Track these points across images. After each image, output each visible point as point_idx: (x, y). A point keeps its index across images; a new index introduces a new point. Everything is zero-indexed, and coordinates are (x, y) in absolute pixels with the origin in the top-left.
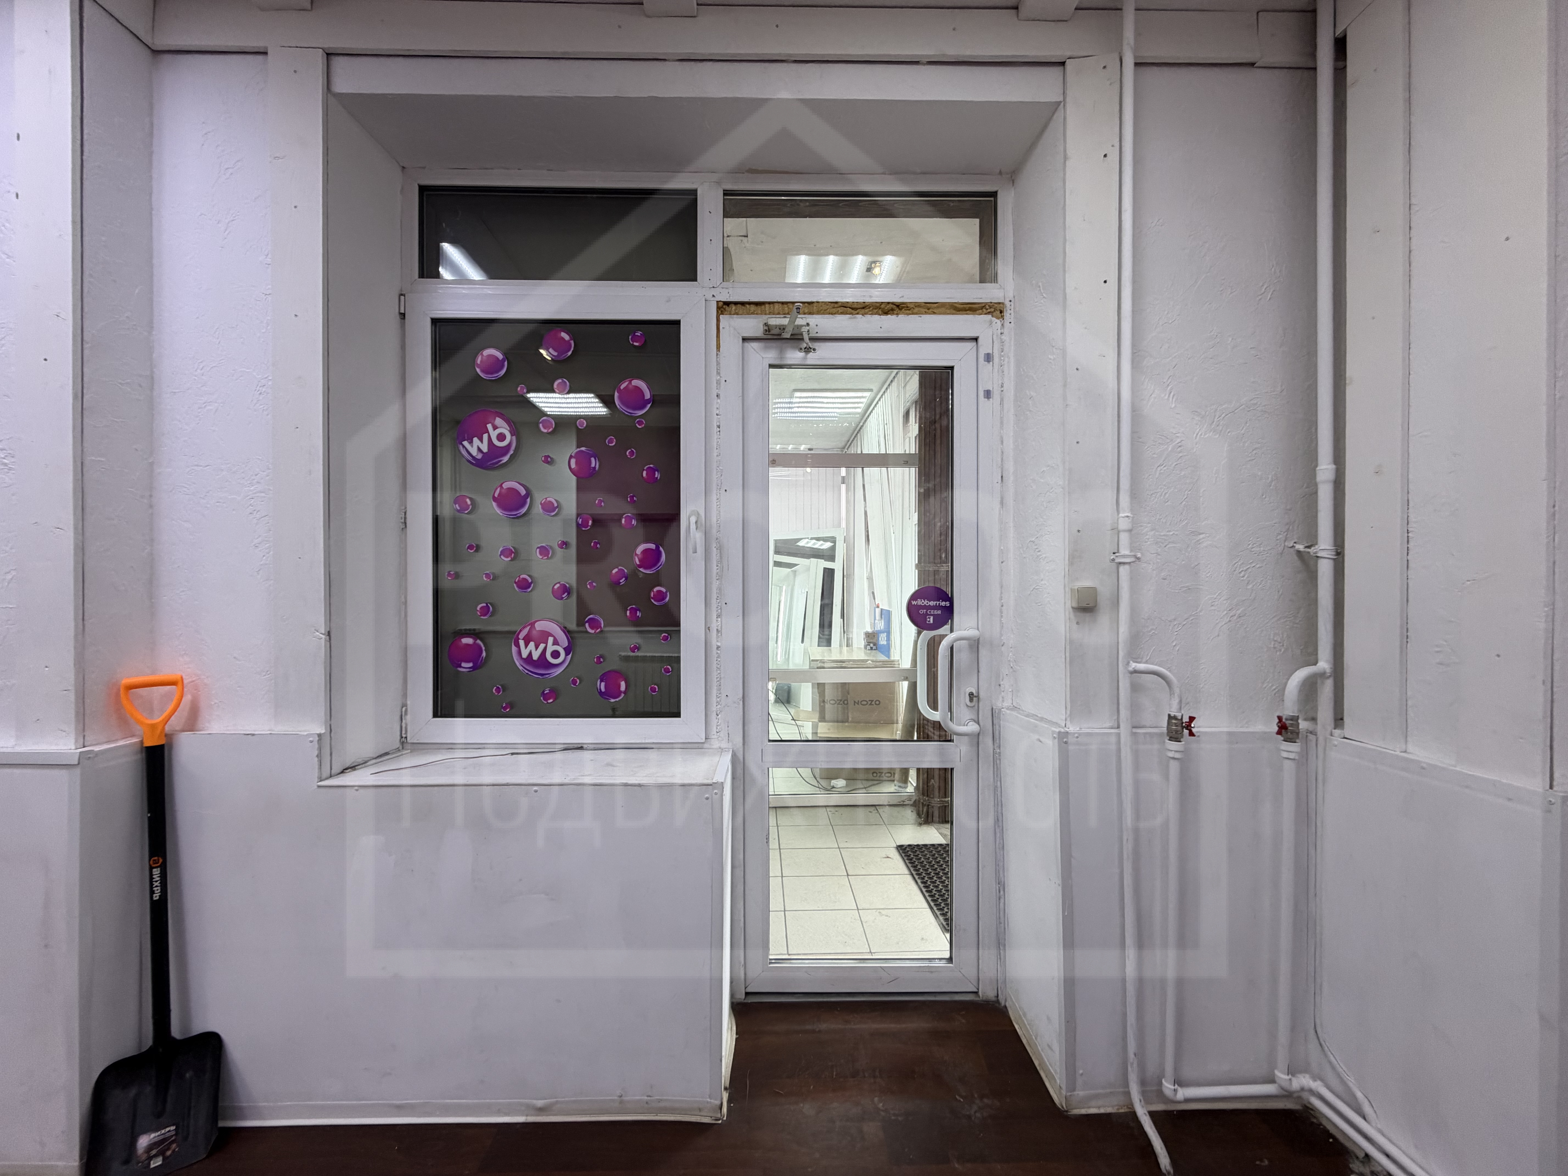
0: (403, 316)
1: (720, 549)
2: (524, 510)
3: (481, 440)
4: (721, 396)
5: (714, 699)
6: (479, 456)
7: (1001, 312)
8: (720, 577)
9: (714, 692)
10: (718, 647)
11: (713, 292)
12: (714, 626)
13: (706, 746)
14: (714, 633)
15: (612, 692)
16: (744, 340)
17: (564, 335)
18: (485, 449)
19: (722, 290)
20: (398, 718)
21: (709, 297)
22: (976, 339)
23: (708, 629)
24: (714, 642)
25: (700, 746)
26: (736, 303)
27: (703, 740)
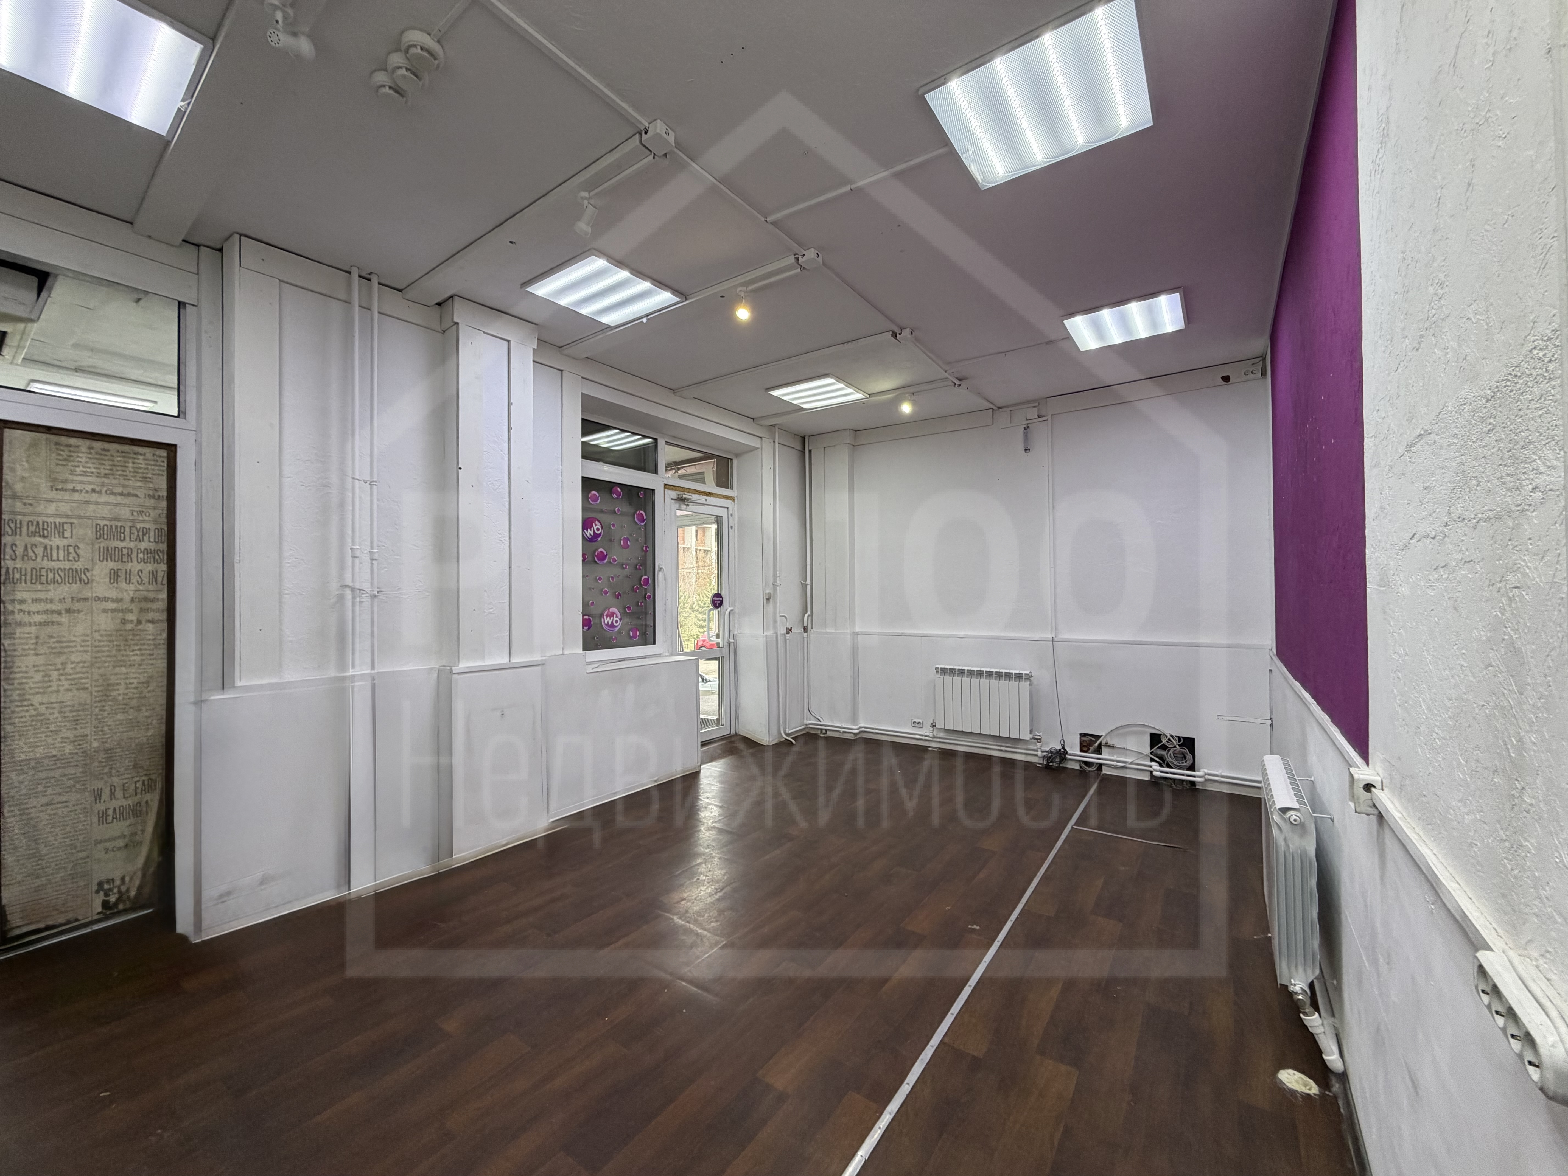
2: (606, 561)
3: (591, 530)
6: (591, 537)
7: (734, 500)
11: (662, 480)
16: (672, 499)
17: (619, 489)
18: (592, 534)
19: (665, 480)
21: (662, 483)
22: (728, 508)
26: (668, 485)
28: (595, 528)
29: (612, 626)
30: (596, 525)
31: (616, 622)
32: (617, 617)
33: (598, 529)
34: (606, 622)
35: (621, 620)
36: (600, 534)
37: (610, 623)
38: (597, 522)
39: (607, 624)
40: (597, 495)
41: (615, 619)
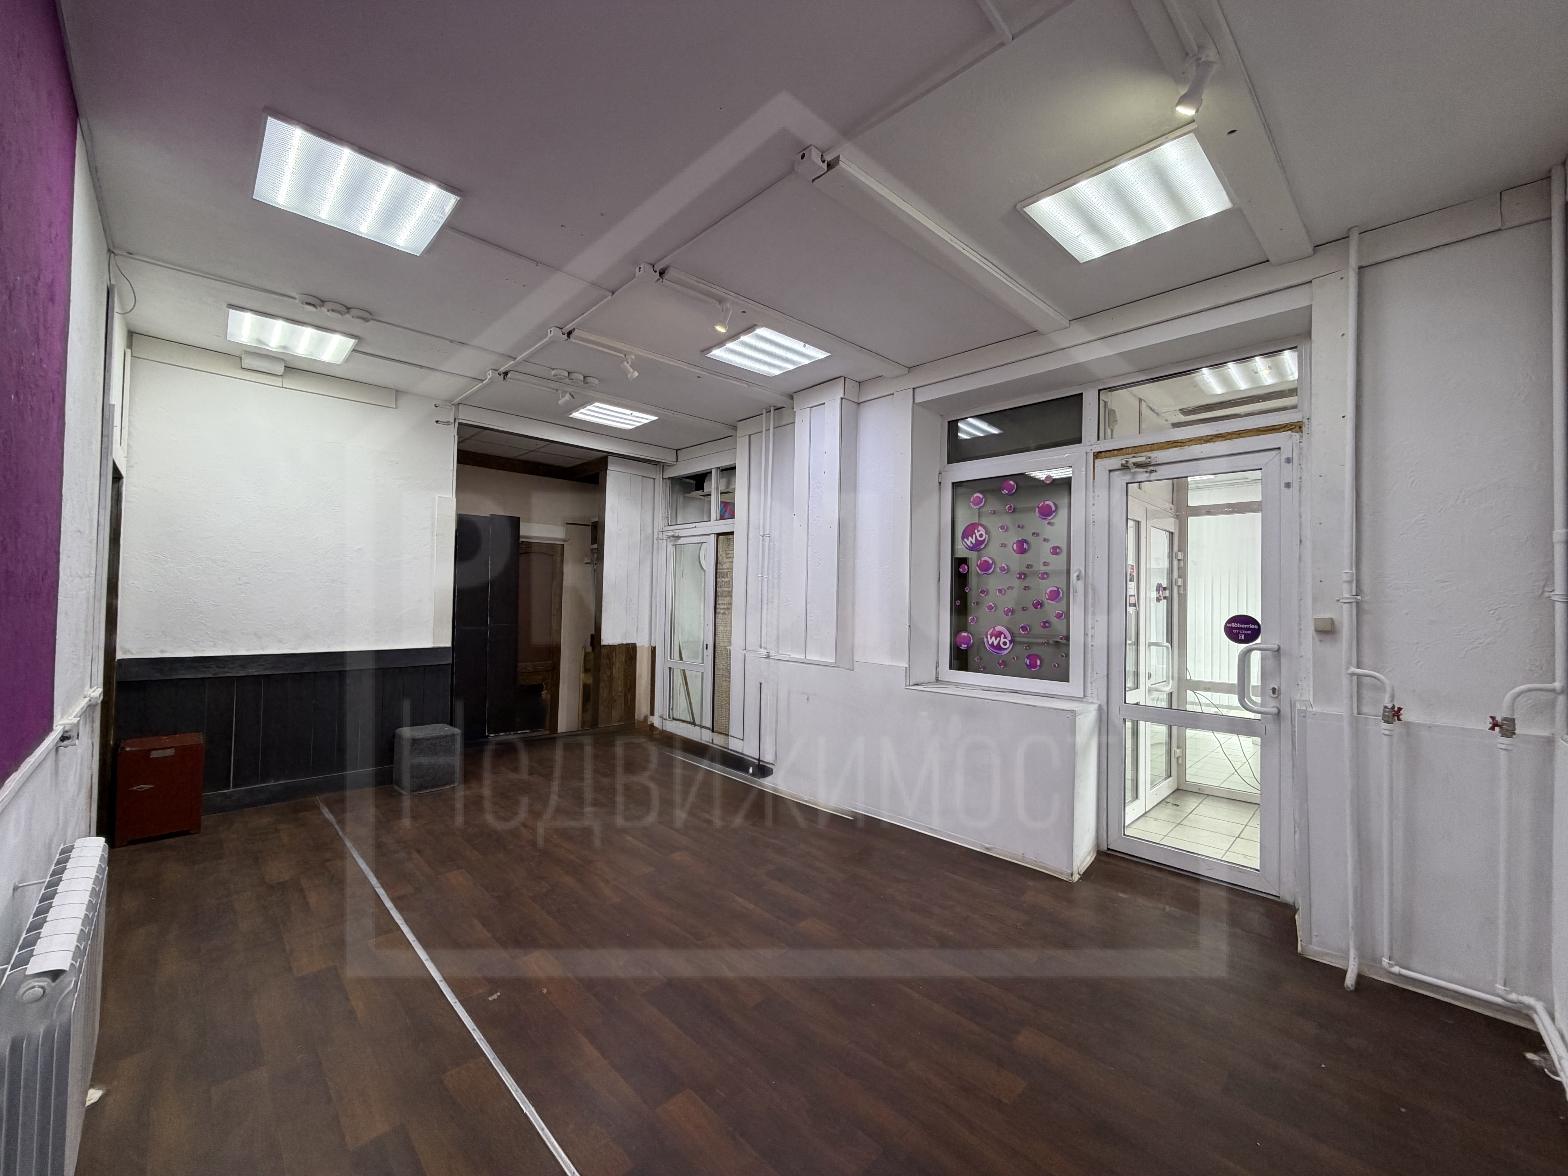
0: (940, 483)
1: (1094, 590)
2: (991, 571)
3: (972, 538)
4: (1096, 504)
5: (1089, 675)
6: (971, 546)
7: (1300, 427)
8: (1094, 606)
9: (1089, 671)
10: (1092, 646)
11: (1091, 447)
12: (1090, 633)
13: (1084, 700)
14: (1090, 637)
15: (1032, 665)
16: (1110, 471)
18: (974, 542)
19: (1096, 446)
20: (935, 667)
21: (1089, 450)
22: (1279, 448)
23: (1086, 635)
24: (1090, 643)
25: (1081, 699)
26: (1105, 451)
27: (1082, 696)
28: (978, 534)
29: (998, 647)
30: (978, 531)
31: (1005, 643)
32: (1005, 637)
33: (981, 536)
34: (990, 643)
35: (1011, 642)
36: (984, 540)
37: (995, 644)
38: (980, 528)
39: (992, 645)
40: (981, 496)
41: (1003, 640)
